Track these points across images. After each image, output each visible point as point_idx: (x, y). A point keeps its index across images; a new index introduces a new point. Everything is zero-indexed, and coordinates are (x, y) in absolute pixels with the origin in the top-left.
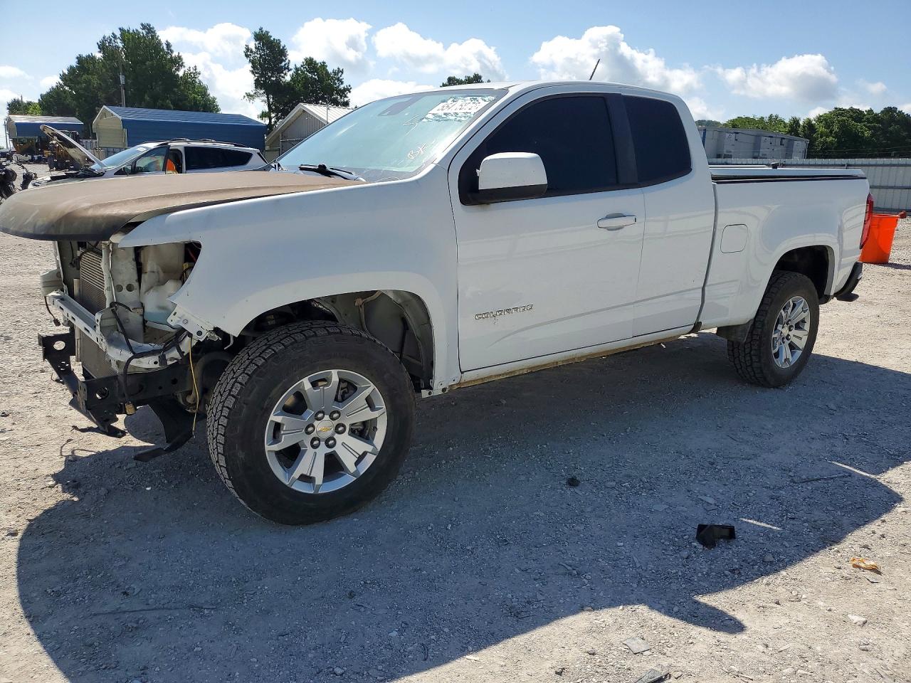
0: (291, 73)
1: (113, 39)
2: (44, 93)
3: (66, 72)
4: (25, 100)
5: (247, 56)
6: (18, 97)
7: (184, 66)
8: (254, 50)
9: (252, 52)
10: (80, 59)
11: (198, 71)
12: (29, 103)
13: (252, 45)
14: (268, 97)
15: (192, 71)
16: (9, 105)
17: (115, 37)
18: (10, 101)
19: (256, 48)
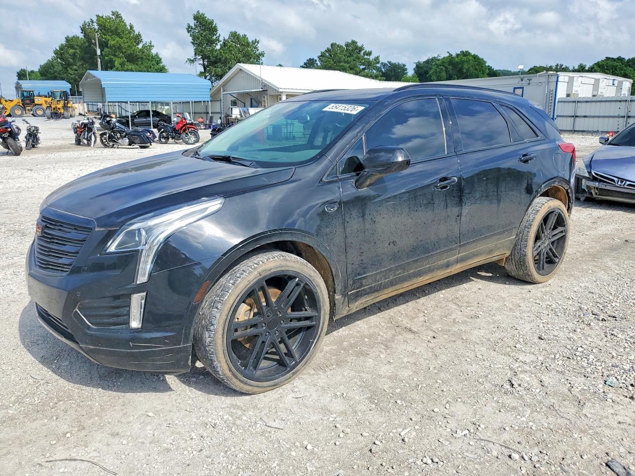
0: (221, 43)
1: (91, 23)
2: (42, 64)
3: (58, 48)
4: (29, 70)
5: (188, 32)
6: (23, 67)
7: (143, 42)
8: (194, 27)
9: (192, 28)
10: (68, 39)
11: (152, 44)
13: (192, 23)
14: (203, 62)
16: (18, 73)
18: (18, 71)
19: (195, 25)
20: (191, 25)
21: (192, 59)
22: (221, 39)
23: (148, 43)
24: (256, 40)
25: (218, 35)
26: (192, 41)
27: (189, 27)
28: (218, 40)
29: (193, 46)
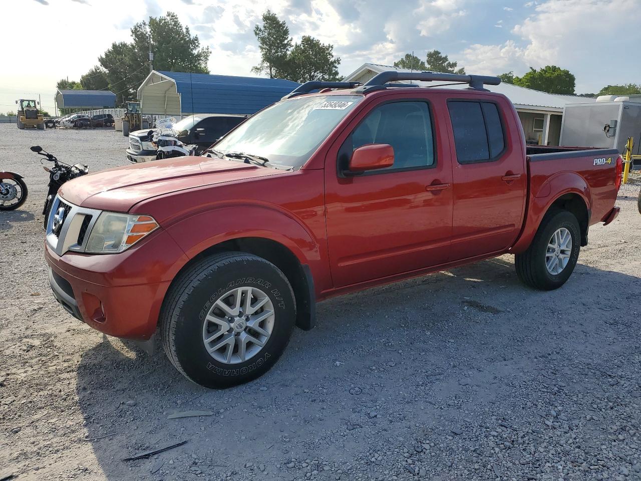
0: (292, 48)
1: (143, 25)
2: (84, 74)
3: (104, 57)
4: (70, 81)
5: (256, 34)
6: (65, 78)
7: (199, 47)
8: (263, 29)
9: (260, 30)
10: (114, 46)
11: (210, 50)
12: (74, 83)
13: (261, 25)
14: (271, 70)
15: (205, 50)
16: (58, 84)
17: (144, 24)
18: (59, 81)
19: (265, 27)
20: (259, 27)
21: (259, 67)
22: (293, 43)
23: (205, 48)
24: (329, 45)
25: (289, 39)
26: (261, 45)
27: (257, 28)
28: (288, 44)
29: (260, 50)
